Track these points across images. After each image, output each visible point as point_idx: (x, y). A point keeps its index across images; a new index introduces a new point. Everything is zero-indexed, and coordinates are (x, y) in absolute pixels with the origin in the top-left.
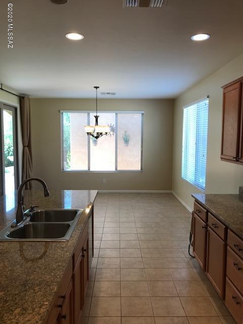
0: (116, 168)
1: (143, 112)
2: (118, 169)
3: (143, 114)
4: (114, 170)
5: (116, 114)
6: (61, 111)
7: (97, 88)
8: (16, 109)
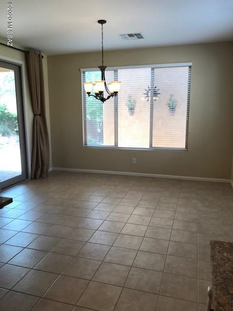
0: (151, 145)
1: (190, 64)
2: (153, 146)
3: (190, 67)
4: (148, 147)
5: (153, 69)
6: (82, 70)
7: (102, 22)
8: (20, 67)
